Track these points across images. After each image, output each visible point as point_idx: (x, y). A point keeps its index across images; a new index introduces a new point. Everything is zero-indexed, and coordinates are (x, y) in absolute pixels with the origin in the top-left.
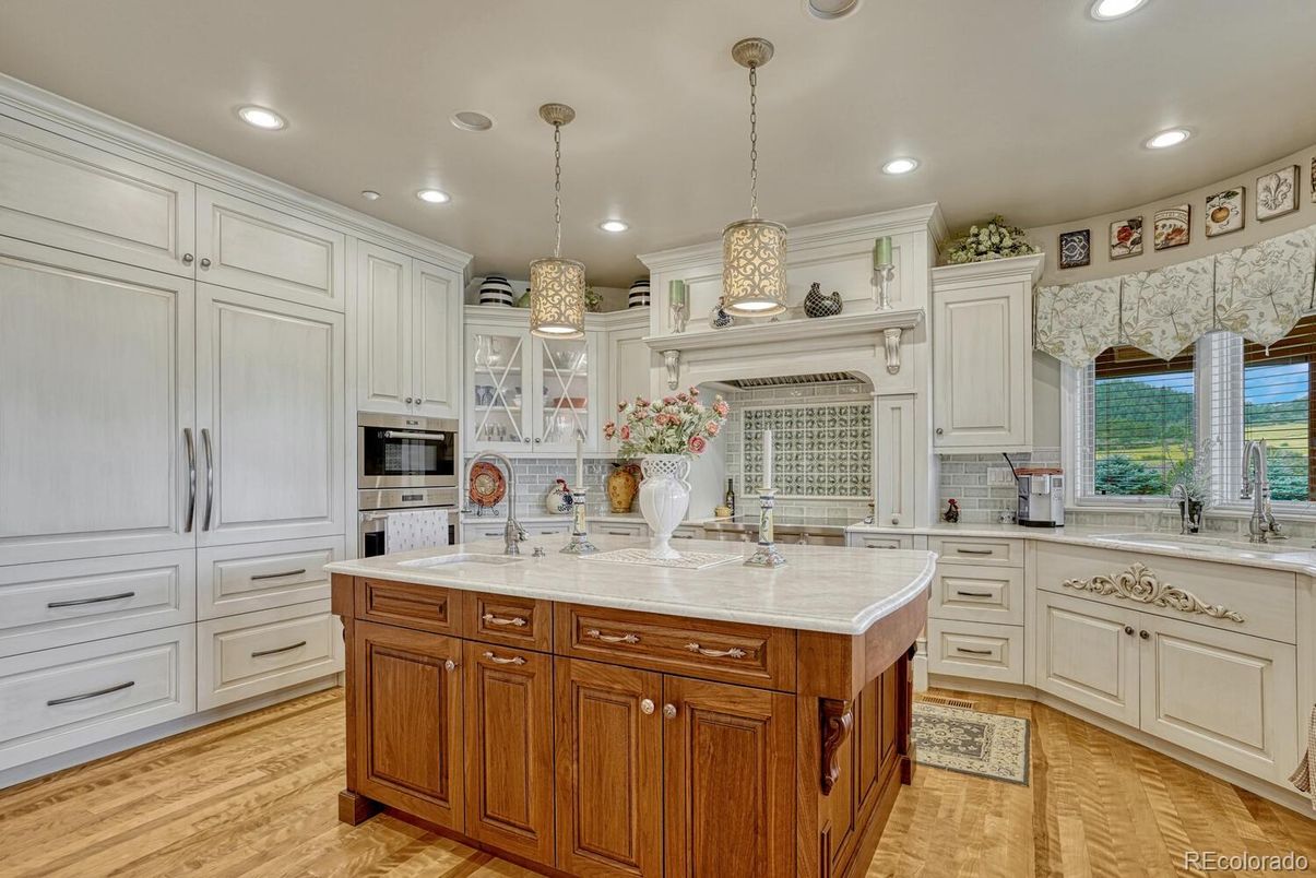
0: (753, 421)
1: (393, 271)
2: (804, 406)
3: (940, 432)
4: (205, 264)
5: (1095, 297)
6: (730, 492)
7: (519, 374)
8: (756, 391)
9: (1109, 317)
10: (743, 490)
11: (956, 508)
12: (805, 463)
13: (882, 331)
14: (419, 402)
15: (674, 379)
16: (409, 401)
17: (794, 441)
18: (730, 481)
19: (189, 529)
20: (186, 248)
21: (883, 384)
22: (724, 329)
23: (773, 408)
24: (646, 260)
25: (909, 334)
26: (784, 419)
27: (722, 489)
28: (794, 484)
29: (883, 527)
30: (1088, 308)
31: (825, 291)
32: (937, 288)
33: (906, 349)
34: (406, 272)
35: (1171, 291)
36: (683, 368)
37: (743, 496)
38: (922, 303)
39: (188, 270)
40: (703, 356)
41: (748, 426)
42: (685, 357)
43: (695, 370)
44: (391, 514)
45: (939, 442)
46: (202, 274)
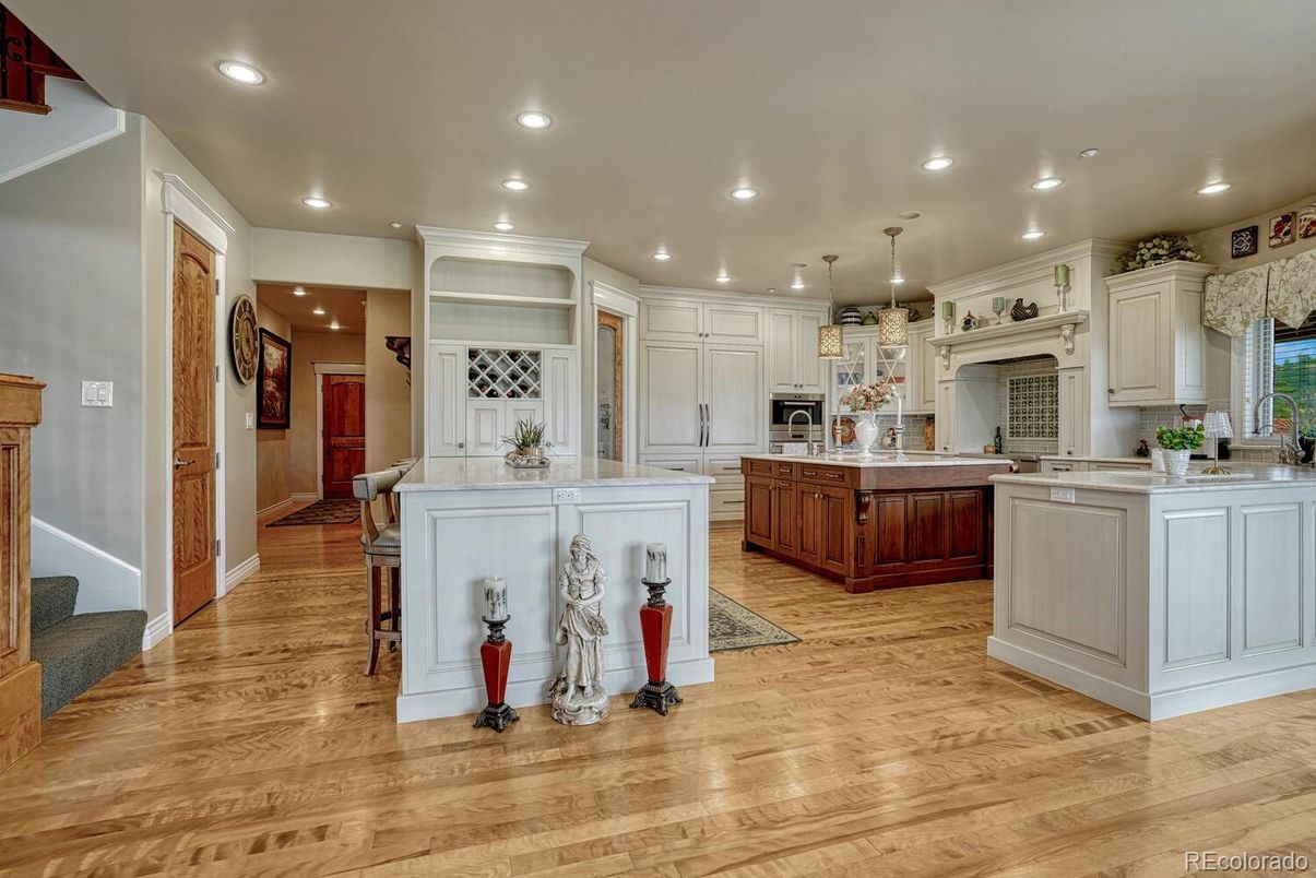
0: (1015, 386)
1: (787, 320)
2: (1047, 375)
3: (1111, 391)
4: (707, 335)
5: (1250, 282)
6: (998, 436)
7: (863, 364)
8: (1016, 366)
9: (1258, 297)
10: (1008, 434)
11: (1146, 446)
12: (1047, 415)
13: (1059, 327)
14: (801, 386)
15: (946, 363)
16: (796, 386)
17: (1040, 399)
18: (999, 428)
19: (701, 445)
20: (700, 331)
21: (1064, 361)
22: (969, 331)
23: (1028, 377)
24: (931, 290)
25: (1079, 328)
26: (1035, 384)
27: (995, 434)
28: (1040, 430)
29: (1063, 456)
30: (1246, 290)
31: (1026, 304)
32: (1111, 291)
33: (1078, 337)
34: (794, 319)
35: (1300, 274)
36: (952, 356)
37: (1008, 438)
38: (1087, 307)
39: (701, 340)
40: (962, 348)
41: (1012, 390)
42: (954, 349)
43: (959, 357)
44: (786, 444)
45: (1112, 398)
46: (706, 340)
